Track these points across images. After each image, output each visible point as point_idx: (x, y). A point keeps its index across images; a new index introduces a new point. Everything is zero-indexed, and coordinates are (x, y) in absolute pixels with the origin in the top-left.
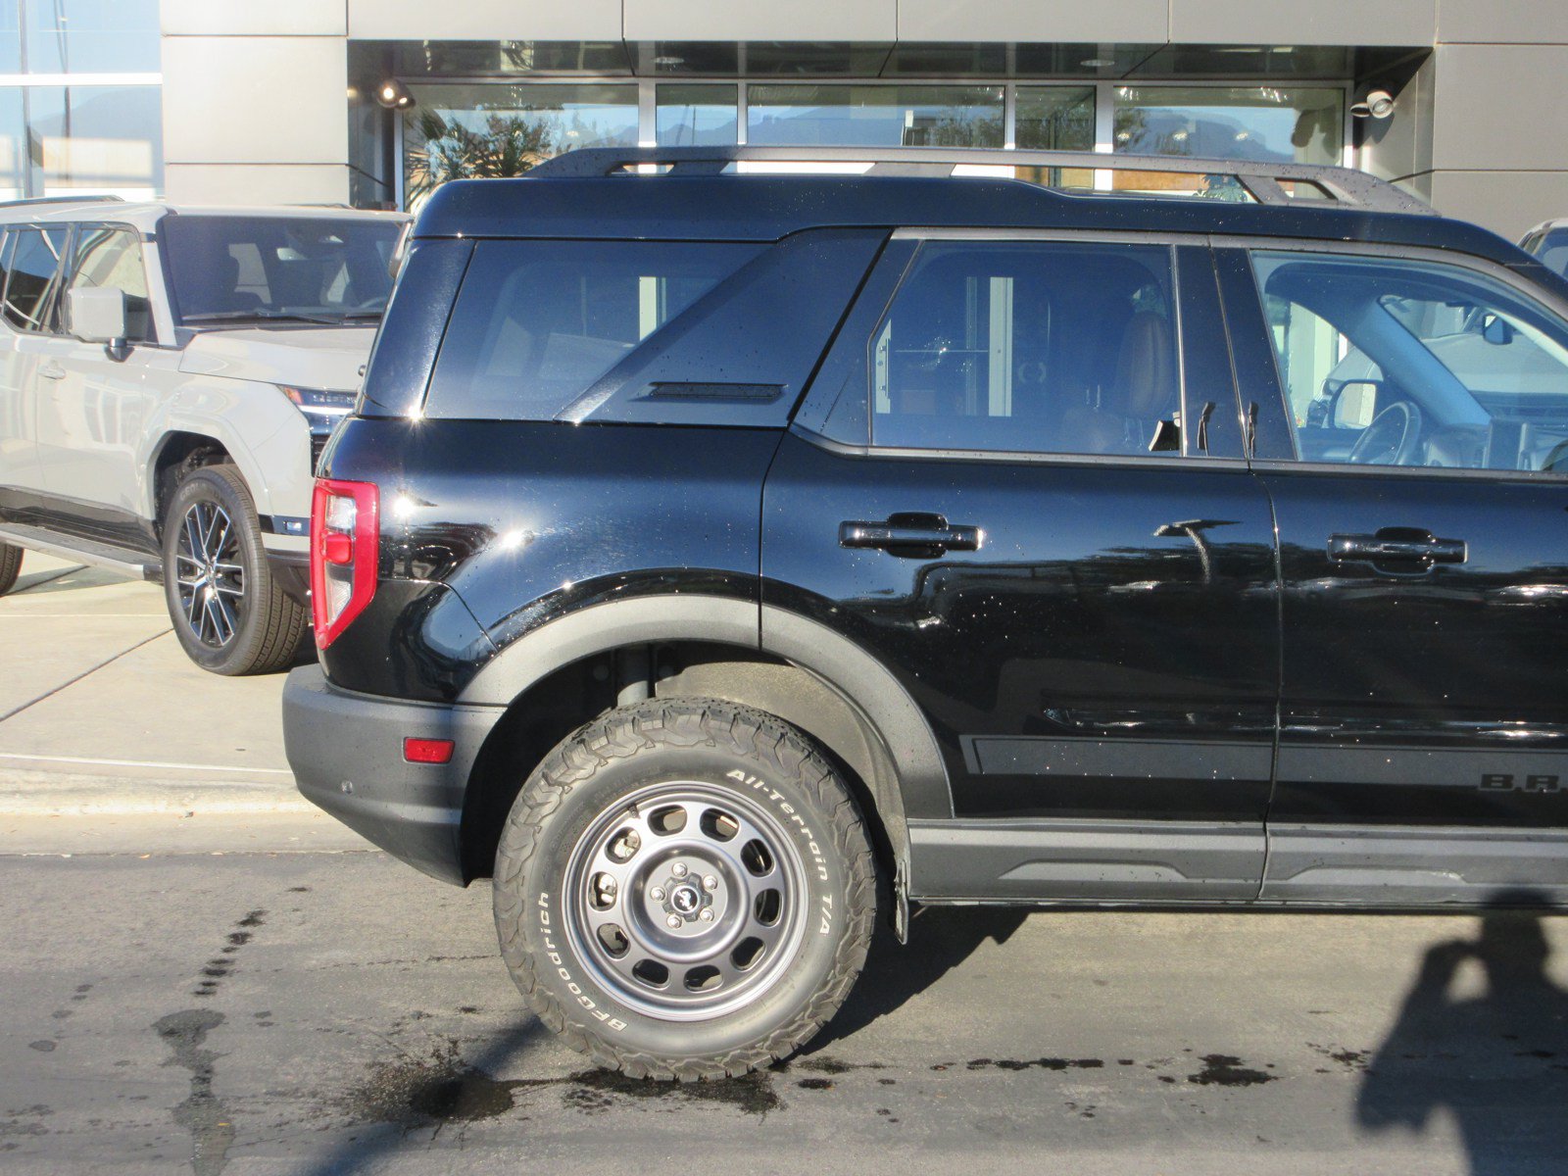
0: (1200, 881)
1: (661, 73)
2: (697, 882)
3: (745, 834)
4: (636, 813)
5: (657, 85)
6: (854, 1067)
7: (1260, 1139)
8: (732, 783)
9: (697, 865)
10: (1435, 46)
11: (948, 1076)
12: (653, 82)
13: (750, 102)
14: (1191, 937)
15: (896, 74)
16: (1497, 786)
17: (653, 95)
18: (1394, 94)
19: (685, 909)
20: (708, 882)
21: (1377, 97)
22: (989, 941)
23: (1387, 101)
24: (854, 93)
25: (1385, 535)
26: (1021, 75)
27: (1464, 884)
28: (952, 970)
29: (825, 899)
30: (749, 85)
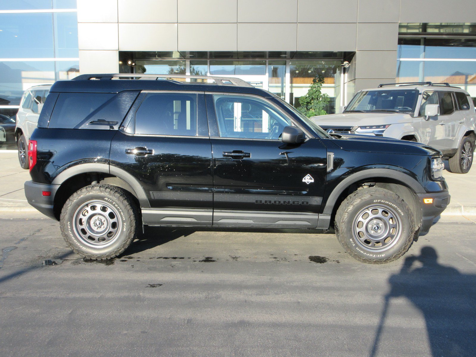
0: (200, 221)
1: (191, 58)
2: (100, 220)
3: (109, 211)
4: (88, 206)
5: (190, 61)
6: (134, 258)
7: (202, 271)
8: (105, 200)
9: (101, 217)
10: (356, 51)
11: (153, 260)
12: (189, 60)
13: (210, 64)
14: (224, 236)
15: (243, 58)
16: (259, 203)
17: (189, 63)
18: (350, 62)
19: (98, 225)
20: (103, 221)
21: (346, 62)
22: (184, 236)
23: (348, 63)
24: (234, 62)
25: (234, 152)
26: (270, 58)
27: (253, 223)
28: (171, 241)
29: (124, 224)
30: (210, 61)
